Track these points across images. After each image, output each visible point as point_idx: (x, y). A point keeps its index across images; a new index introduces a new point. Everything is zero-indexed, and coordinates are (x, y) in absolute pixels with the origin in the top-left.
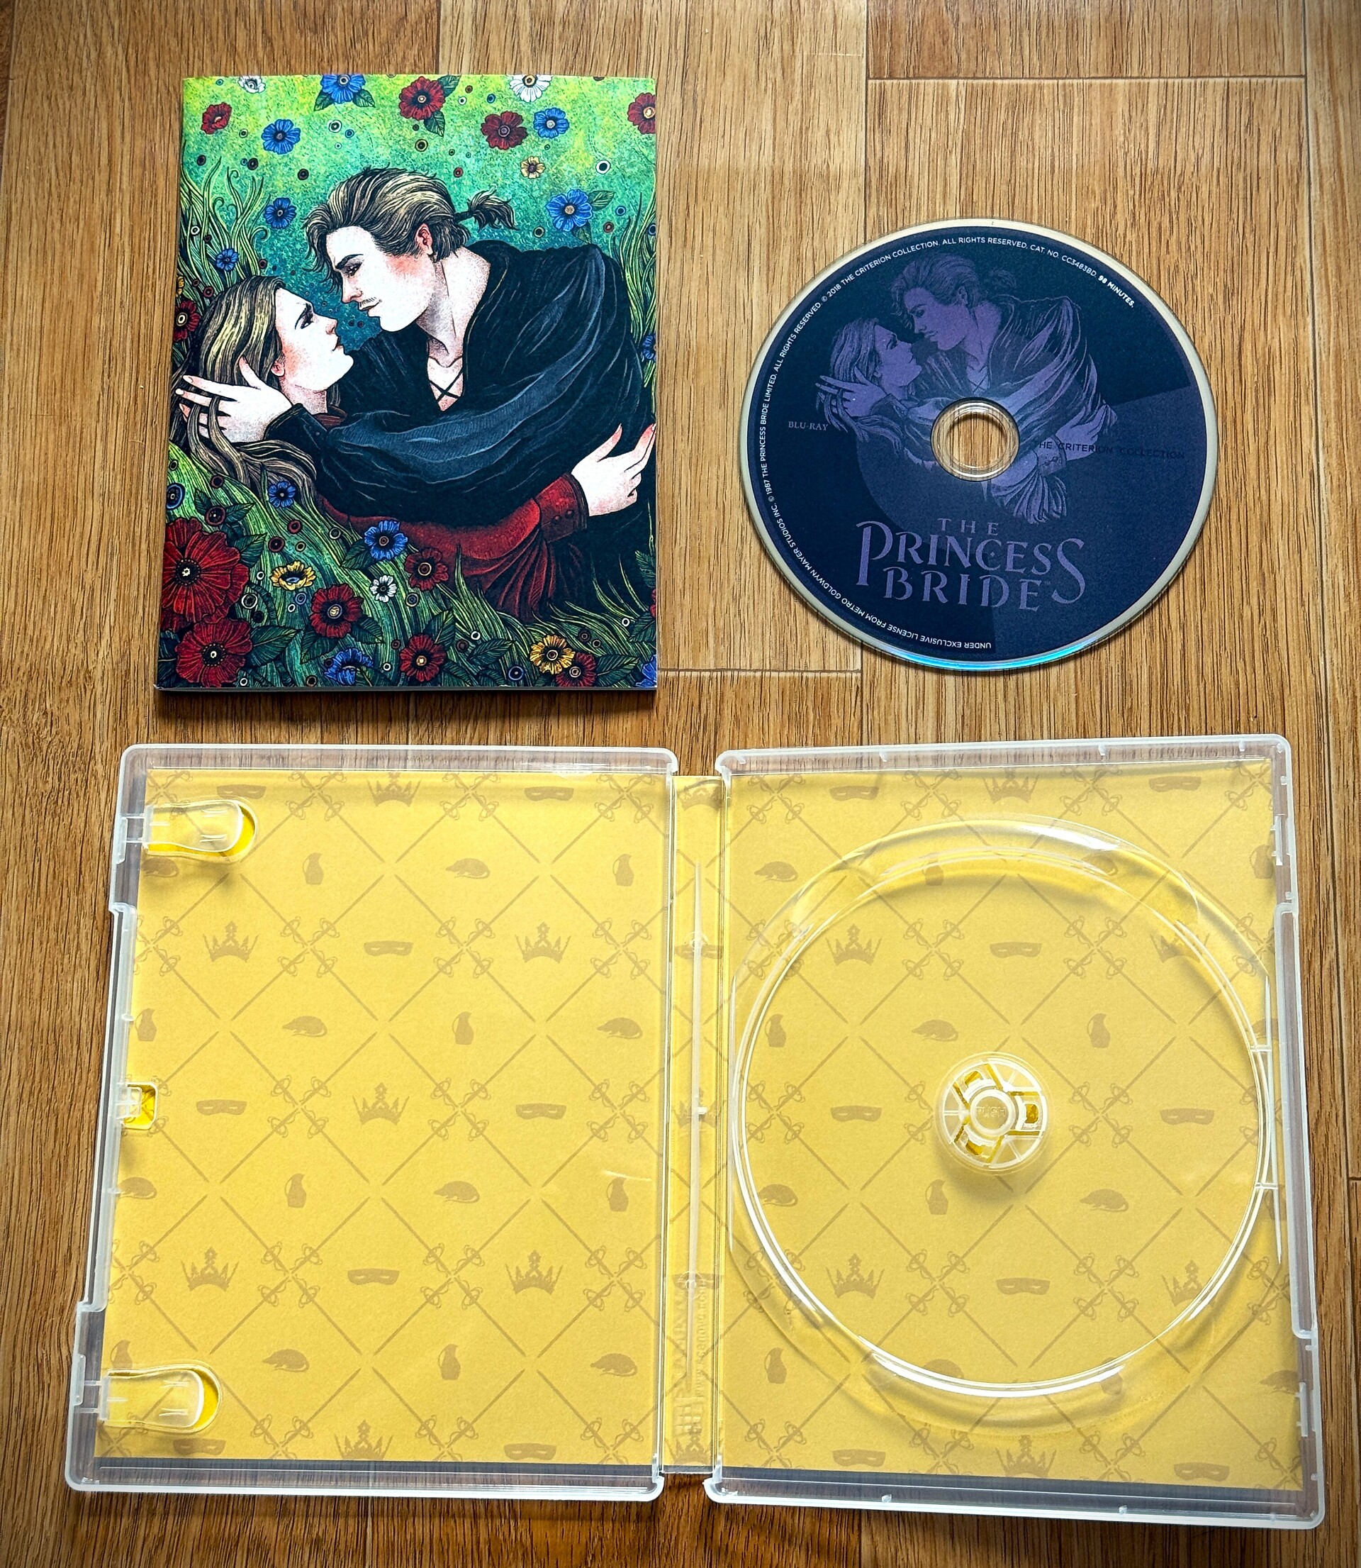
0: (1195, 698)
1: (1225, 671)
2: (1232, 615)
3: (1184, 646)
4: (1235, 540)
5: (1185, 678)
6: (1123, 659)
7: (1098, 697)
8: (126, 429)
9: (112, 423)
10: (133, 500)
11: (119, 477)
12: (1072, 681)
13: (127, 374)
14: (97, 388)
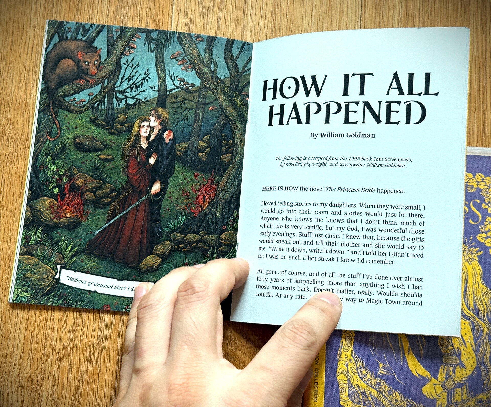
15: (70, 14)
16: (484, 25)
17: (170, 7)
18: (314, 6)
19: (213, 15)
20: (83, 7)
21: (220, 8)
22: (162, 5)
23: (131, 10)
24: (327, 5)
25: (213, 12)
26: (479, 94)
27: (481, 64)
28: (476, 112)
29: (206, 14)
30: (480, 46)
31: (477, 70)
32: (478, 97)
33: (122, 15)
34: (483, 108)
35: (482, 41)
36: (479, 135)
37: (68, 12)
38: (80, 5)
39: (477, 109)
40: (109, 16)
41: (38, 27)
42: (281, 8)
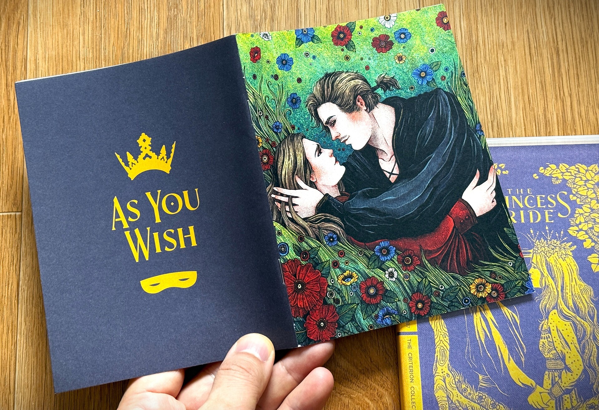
0: (579, 126)
1: (591, 113)
2: (592, 89)
3: (571, 103)
4: (591, 56)
5: (573, 118)
6: (545, 110)
7: (534, 127)
8: (93, 30)
9: (86, 27)
10: (97, 61)
11: (91, 51)
12: (522, 121)
13: (92, 6)
14: (79, 12)
15: (119, 42)
16: (552, 9)
17: (221, 24)
18: (370, 7)
19: (265, 27)
20: (132, 33)
21: (272, 20)
22: (212, 23)
23: (181, 31)
24: (383, 5)
25: (265, 24)
26: (554, 80)
27: (553, 49)
28: (553, 100)
29: (259, 27)
30: (550, 31)
31: (549, 57)
32: (553, 84)
33: (173, 37)
34: (560, 94)
35: (551, 25)
36: (560, 124)
37: (117, 41)
38: (128, 32)
39: (554, 97)
40: (159, 40)
41: (88, 59)
42: (335, 13)
